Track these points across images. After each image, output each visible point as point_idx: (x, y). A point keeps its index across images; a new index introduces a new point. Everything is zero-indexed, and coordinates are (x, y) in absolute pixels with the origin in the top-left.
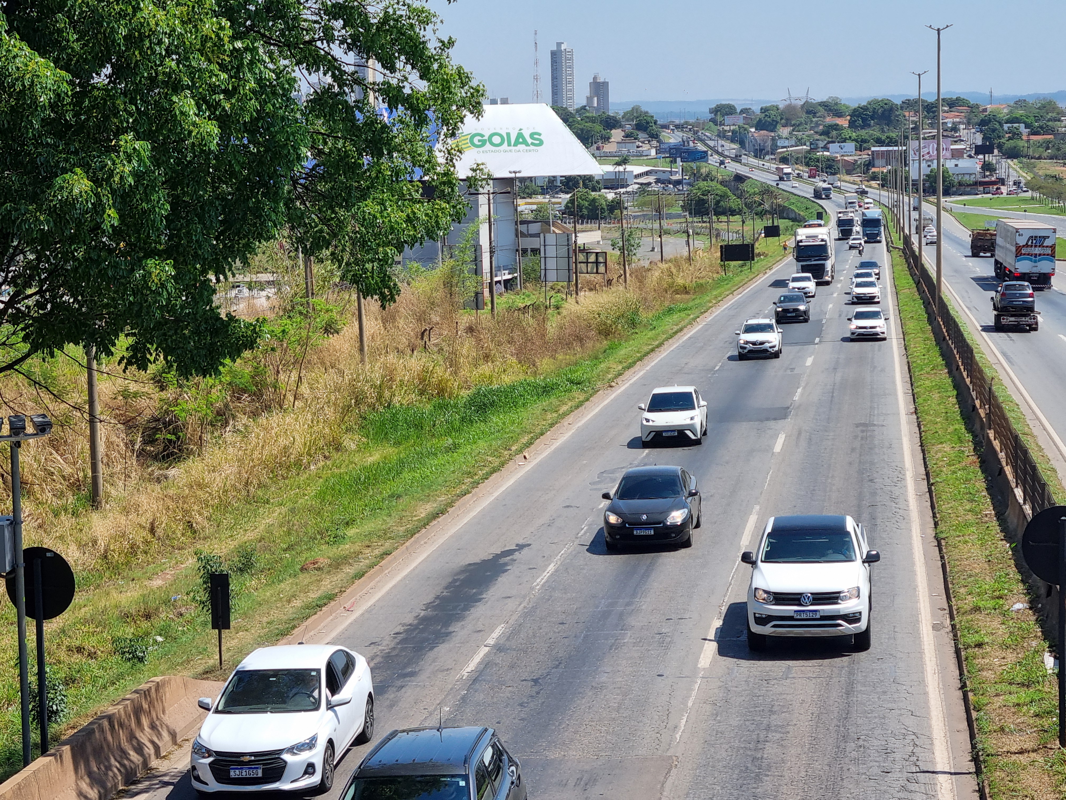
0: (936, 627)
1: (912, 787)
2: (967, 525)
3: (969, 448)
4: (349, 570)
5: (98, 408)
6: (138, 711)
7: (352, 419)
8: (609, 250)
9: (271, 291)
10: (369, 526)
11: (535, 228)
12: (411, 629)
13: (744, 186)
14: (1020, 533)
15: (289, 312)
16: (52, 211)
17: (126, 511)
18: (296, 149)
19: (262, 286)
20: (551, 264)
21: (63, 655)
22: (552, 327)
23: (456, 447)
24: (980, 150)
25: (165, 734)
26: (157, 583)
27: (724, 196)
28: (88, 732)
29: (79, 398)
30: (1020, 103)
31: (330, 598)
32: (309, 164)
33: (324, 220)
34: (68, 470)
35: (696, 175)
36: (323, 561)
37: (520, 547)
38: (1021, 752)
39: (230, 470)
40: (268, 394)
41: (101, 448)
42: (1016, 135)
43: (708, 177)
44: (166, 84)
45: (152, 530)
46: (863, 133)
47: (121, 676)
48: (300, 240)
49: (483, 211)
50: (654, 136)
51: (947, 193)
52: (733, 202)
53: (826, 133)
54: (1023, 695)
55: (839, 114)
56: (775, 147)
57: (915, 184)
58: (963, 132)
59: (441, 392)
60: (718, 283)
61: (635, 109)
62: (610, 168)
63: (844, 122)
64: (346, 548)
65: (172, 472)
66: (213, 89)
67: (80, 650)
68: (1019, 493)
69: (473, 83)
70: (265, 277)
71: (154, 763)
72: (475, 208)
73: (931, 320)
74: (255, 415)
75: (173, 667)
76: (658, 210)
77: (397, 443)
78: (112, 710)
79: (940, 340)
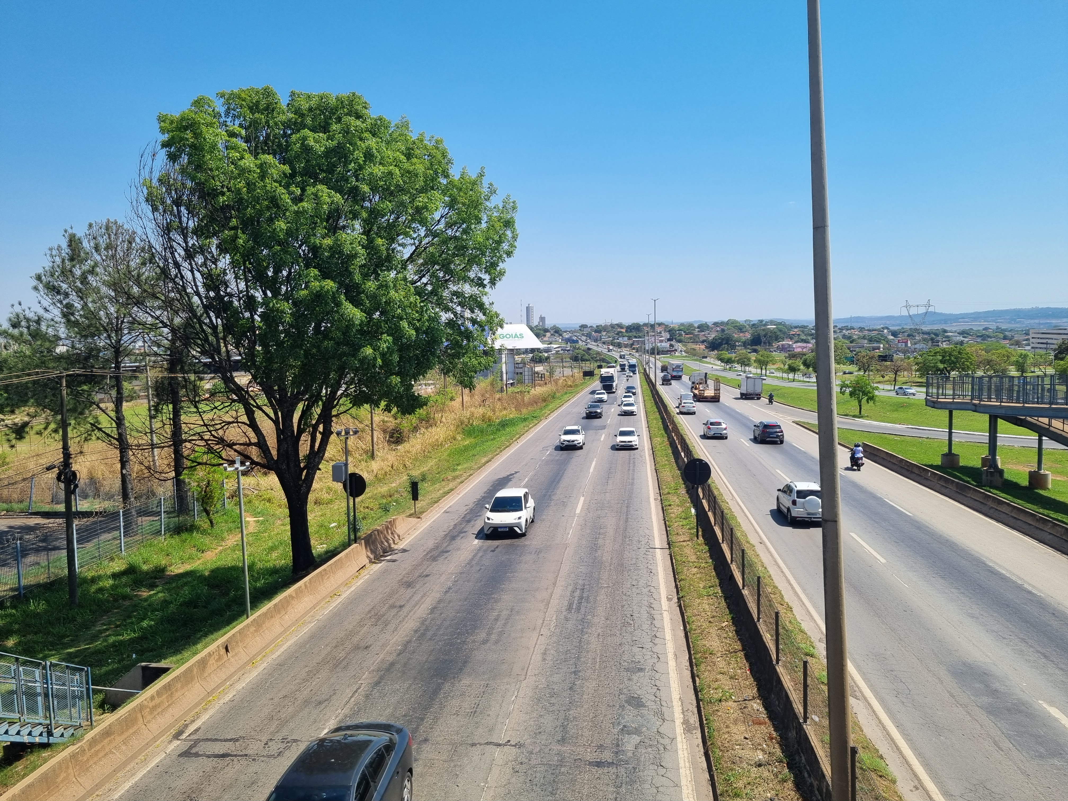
0: (655, 499)
1: (648, 553)
2: (665, 465)
3: (666, 439)
4: (459, 481)
5: (374, 426)
6: (387, 528)
7: (459, 430)
8: (546, 373)
9: (432, 387)
10: (465, 466)
11: (521, 366)
12: (479, 500)
13: (590, 352)
14: (683, 468)
15: (438, 393)
16: (359, 360)
17: (383, 460)
18: (441, 339)
19: (429, 385)
20: (526, 377)
21: (362, 509)
22: (526, 399)
23: (494, 439)
24: (669, 340)
25: (396, 536)
26: (394, 485)
27: (584, 355)
28: (370, 535)
29: (368, 423)
30: (682, 324)
31: (452, 490)
32: (446, 344)
33: (451, 363)
34: (364, 447)
35: (575, 348)
36: (450, 478)
37: (516, 472)
38: (684, 541)
39: (419, 447)
40: (431, 422)
41: (375, 440)
42: (681, 335)
43: (578, 349)
44: (398, 317)
45: (392, 467)
46: (630, 334)
47: (381, 517)
48: (442, 370)
49: (504, 360)
50: (561, 335)
51: (658, 354)
52: (587, 357)
53: (618, 334)
54: (684, 522)
55: (622, 328)
56: (601, 339)
57: (648, 351)
58: (663, 334)
59: (490, 420)
60: (582, 384)
61: (555, 326)
62: (546, 346)
63: (624, 330)
64: (457, 473)
65: (399, 447)
66: (413, 319)
67: (367, 508)
68: (683, 454)
69: (500, 317)
70: (430, 382)
71: (393, 546)
72: (501, 358)
73: (653, 396)
74: (427, 428)
75: (399, 514)
76: (562, 359)
77: (475, 438)
78: (378, 528)
79: (656, 403)
